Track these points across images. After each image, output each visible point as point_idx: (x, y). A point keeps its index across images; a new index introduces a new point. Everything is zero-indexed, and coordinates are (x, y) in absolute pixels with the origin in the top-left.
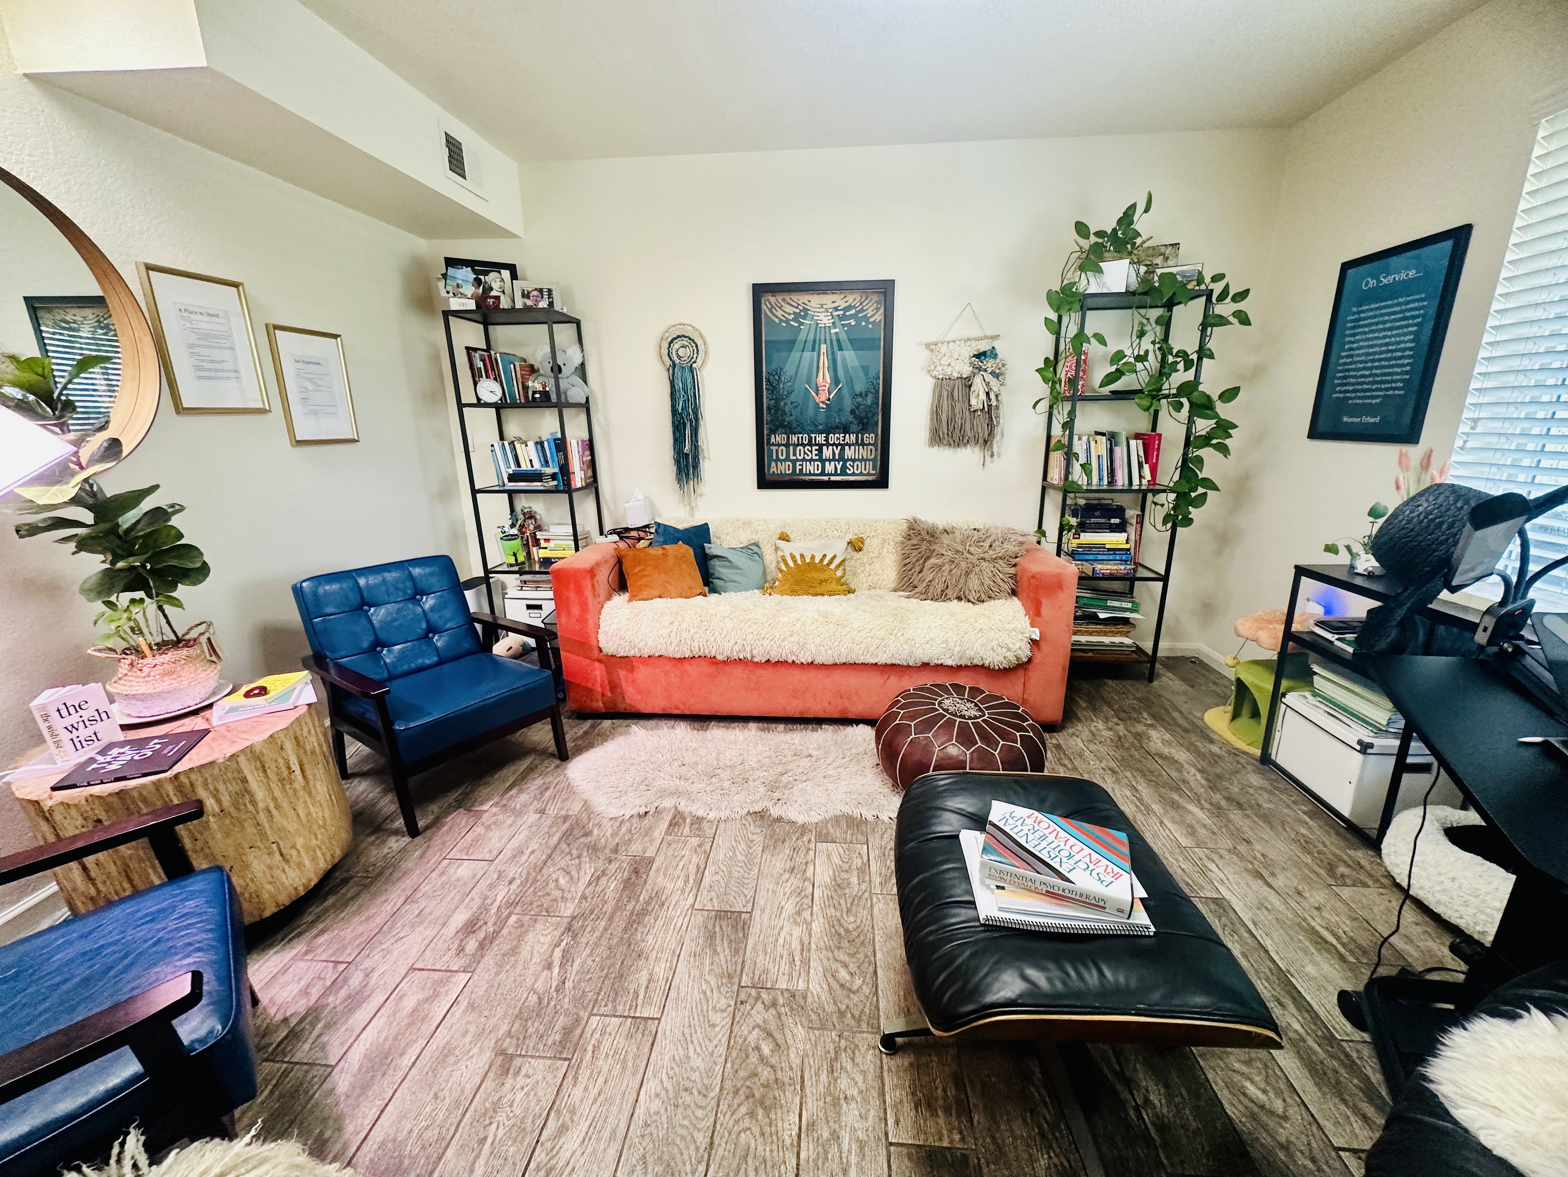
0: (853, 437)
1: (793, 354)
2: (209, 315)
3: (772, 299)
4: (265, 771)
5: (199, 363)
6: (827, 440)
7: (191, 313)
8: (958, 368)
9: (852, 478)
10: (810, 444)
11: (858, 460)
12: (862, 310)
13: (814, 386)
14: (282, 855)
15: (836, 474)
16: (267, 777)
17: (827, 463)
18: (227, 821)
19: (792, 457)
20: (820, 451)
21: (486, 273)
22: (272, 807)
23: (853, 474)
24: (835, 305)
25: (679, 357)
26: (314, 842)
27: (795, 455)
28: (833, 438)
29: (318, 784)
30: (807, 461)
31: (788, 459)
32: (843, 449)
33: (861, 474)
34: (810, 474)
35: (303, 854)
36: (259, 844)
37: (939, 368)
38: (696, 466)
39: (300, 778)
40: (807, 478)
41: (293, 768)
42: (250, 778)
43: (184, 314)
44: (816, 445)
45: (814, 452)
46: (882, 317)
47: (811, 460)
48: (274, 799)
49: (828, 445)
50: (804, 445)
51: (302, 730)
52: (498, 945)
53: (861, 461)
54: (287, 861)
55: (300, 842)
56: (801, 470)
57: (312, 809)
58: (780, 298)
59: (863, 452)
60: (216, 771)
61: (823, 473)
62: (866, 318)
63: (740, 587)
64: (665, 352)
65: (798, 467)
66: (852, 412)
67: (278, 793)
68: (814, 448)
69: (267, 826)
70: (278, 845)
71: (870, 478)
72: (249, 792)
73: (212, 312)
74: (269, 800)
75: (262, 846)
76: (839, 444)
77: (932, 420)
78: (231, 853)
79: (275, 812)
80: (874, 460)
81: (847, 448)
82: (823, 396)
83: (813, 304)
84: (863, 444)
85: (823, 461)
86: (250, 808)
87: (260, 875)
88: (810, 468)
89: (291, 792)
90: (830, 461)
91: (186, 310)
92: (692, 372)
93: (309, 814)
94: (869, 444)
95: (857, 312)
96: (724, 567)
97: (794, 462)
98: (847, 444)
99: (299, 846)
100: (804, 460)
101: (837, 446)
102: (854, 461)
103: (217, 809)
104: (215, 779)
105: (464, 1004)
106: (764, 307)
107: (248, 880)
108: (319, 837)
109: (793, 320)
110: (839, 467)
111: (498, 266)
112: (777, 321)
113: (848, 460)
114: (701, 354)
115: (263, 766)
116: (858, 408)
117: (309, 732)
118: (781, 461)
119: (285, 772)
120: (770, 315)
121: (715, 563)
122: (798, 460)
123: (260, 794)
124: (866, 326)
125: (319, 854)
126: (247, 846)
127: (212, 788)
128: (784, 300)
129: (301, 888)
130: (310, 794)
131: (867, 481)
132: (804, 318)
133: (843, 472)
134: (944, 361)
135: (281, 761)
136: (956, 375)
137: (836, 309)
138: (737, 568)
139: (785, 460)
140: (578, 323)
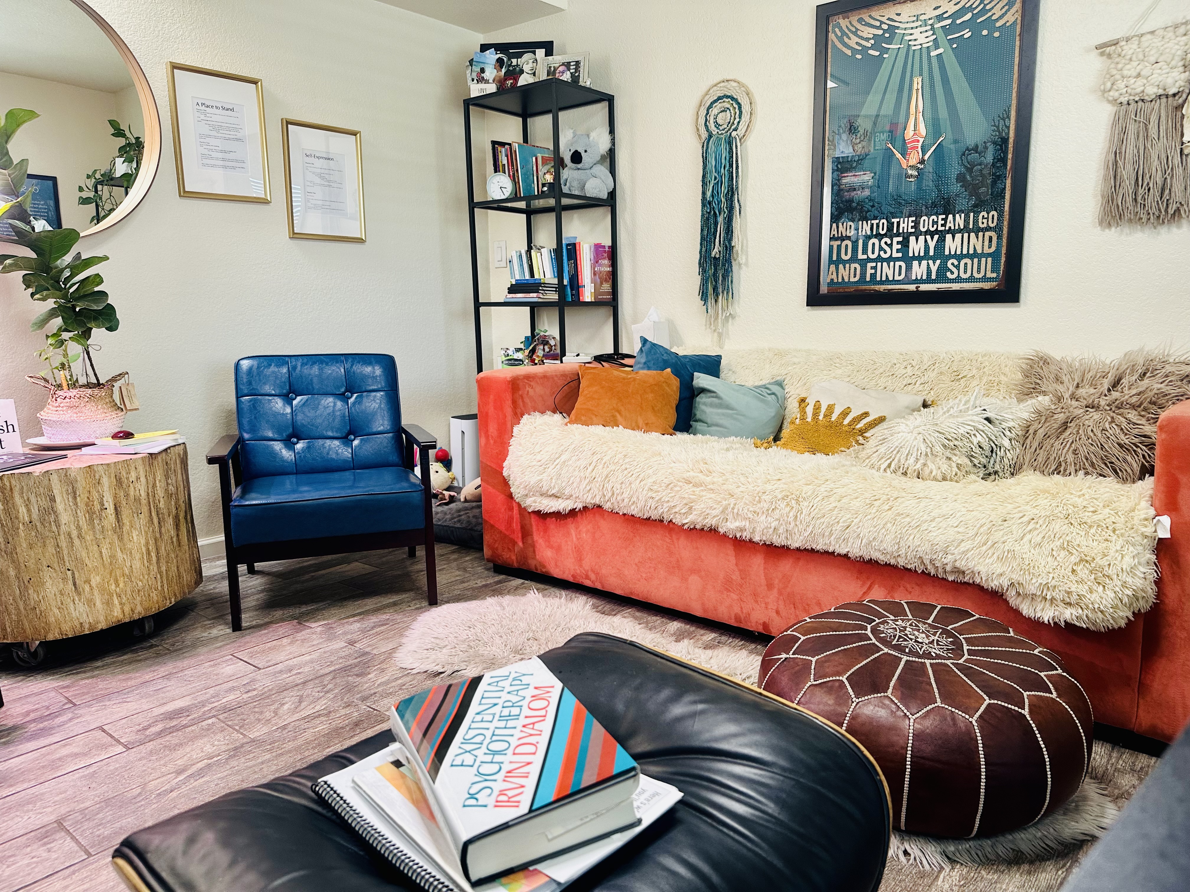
0: (960, 220)
1: (870, 97)
2: (224, 109)
3: (843, 23)
4: (75, 498)
5: (206, 152)
6: (916, 226)
7: (208, 107)
8: (1156, 78)
9: (955, 287)
10: (890, 234)
11: (968, 256)
12: (984, 11)
13: (899, 143)
14: (75, 584)
15: (929, 281)
16: (76, 504)
17: (915, 263)
18: (33, 534)
19: (861, 256)
20: (905, 244)
21: (519, 56)
22: (74, 534)
23: (959, 280)
24: (939, 12)
25: (717, 126)
26: (113, 587)
27: (865, 251)
28: (926, 223)
29: (135, 534)
30: (883, 260)
31: (854, 259)
32: (942, 240)
33: (971, 279)
34: (887, 281)
35: (96, 592)
36: (56, 565)
37: (1121, 84)
38: (727, 273)
39: (112, 518)
40: (882, 288)
41: (106, 505)
42: (58, 499)
43: (200, 108)
44: (898, 235)
45: (896, 247)
46: (1018, 16)
47: (890, 259)
48: (79, 528)
49: (917, 234)
50: (879, 236)
51: (128, 473)
52: (173, 737)
53: (971, 257)
54: (79, 594)
55: (96, 580)
56: (873, 276)
57: (119, 554)
58: (854, 19)
59: (976, 243)
60: (31, 483)
61: (908, 281)
62: (990, 23)
63: (724, 432)
64: (702, 121)
65: (869, 271)
66: (960, 178)
67: (83, 523)
68: (896, 240)
69: (65, 552)
70: (73, 574)
71: (986, 286)
72: (55, 512)
73: (227, 106)
74: (73, 527)
75: (57, 568)
76: (937, 232)
77: (1105, 179)
78: (31, 564)
79: (77, 542)
80: (995, 256)
81: (949, 237)
82: (913, 160)
83: (904, 18)
84: (977, 230)
85: (908, 260)
86: (54, 528)
87: (51, 596)
88: (887, 271)
89: (98, 527)
90: (919, 259)
91: (203, 104)
92: (730, 143)
93: (112, 557)
94: (988, 229)
95: (975, 17)
96: (712, 405)
97: (863, 264)
98: (949, 231)
99: (93, 583)
100: (879, 259)
101: (932, 234)
102: (959, 257)
103: (27, 519)
104: (29, 490)
105: (91, 770)
106: (831, 36)
107: (41, 598)
108: (121, 585)
109: (873, 47)
110: (934, 269)
111: (531, 46)
112: (849, 52)
113: (950, 256)
114: (745, 117)
115: (75, 493)
116: (970, 170)
117: (138, 478)
118: (844, 262)
119: (97, 507)
120: (840, 46)
121: (701, 400)
122: (869, 260)
123: (65, 518)
124: (990, 34)
125: (116, 602)
126: (45, 564)
127: (26, 498)
128: (860, 21)
129: (87, 626)
130: (121, 538)
131: (981, 291)
132: (890, 41)
133: (941, 276)
134: (1130, 70)
135: (95, 495)
136: (1152, 91)
137: (940, 18)
138: (728, 407)
139: (850, 261)
140: (610, 99)
